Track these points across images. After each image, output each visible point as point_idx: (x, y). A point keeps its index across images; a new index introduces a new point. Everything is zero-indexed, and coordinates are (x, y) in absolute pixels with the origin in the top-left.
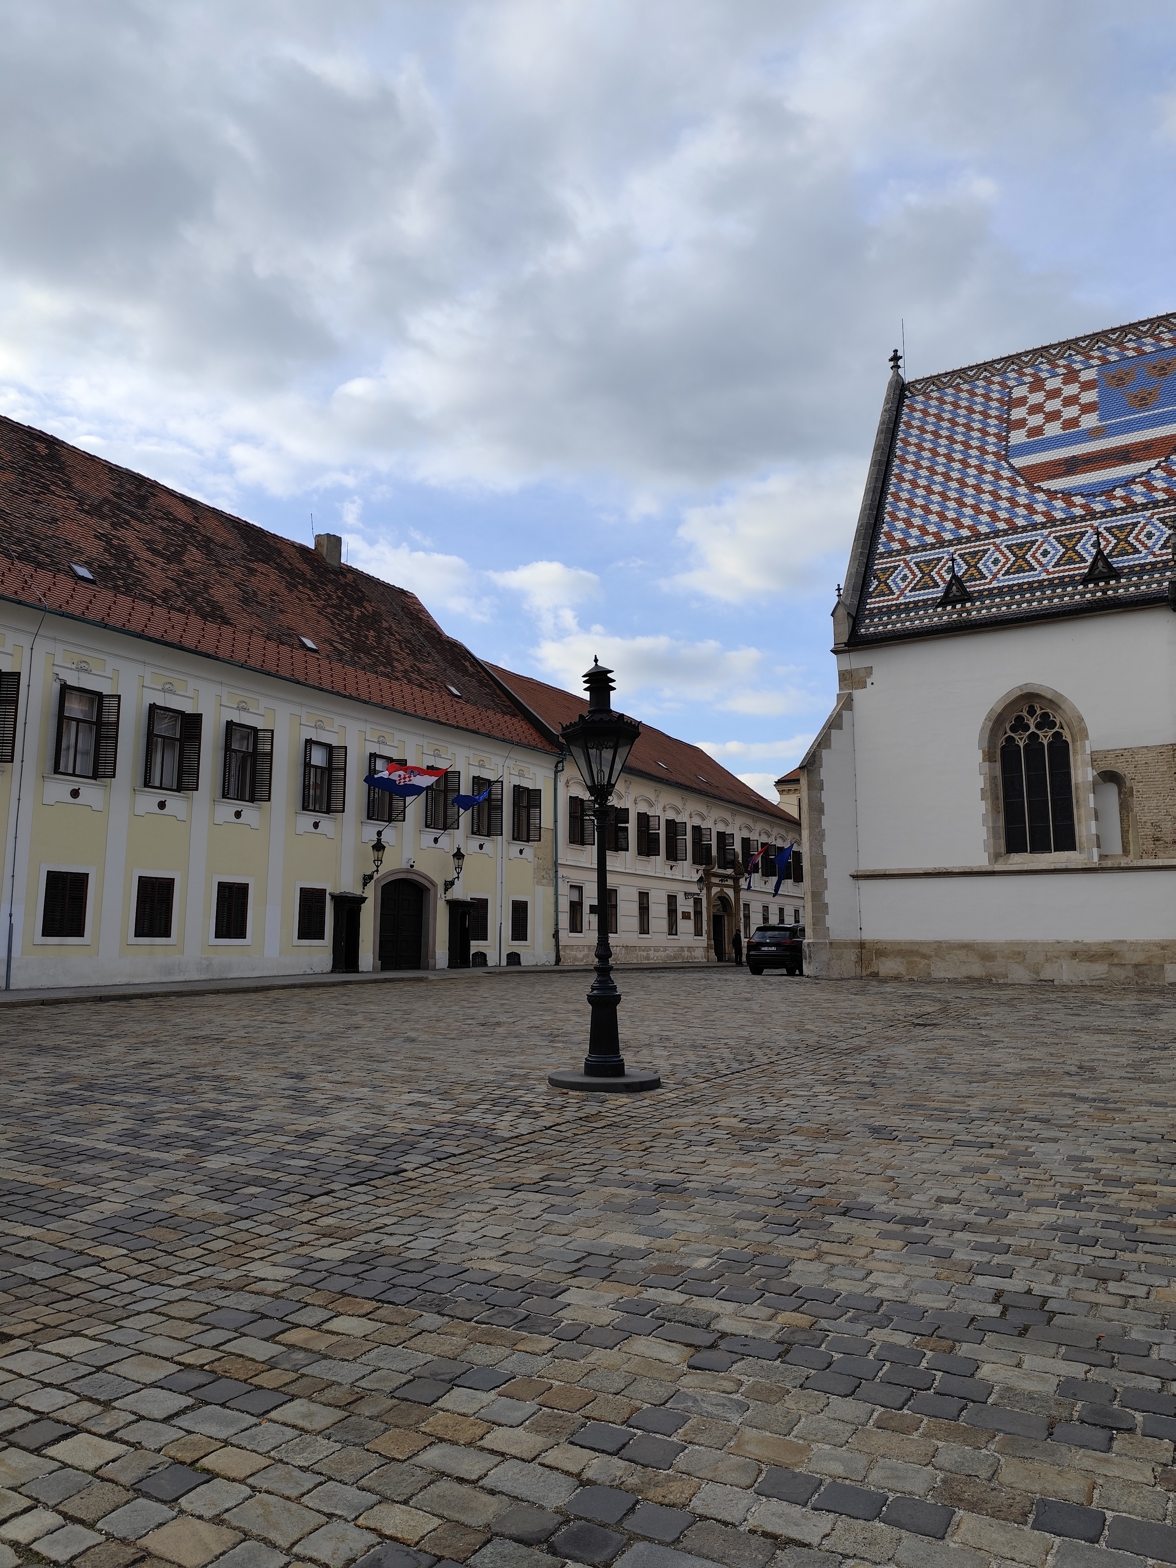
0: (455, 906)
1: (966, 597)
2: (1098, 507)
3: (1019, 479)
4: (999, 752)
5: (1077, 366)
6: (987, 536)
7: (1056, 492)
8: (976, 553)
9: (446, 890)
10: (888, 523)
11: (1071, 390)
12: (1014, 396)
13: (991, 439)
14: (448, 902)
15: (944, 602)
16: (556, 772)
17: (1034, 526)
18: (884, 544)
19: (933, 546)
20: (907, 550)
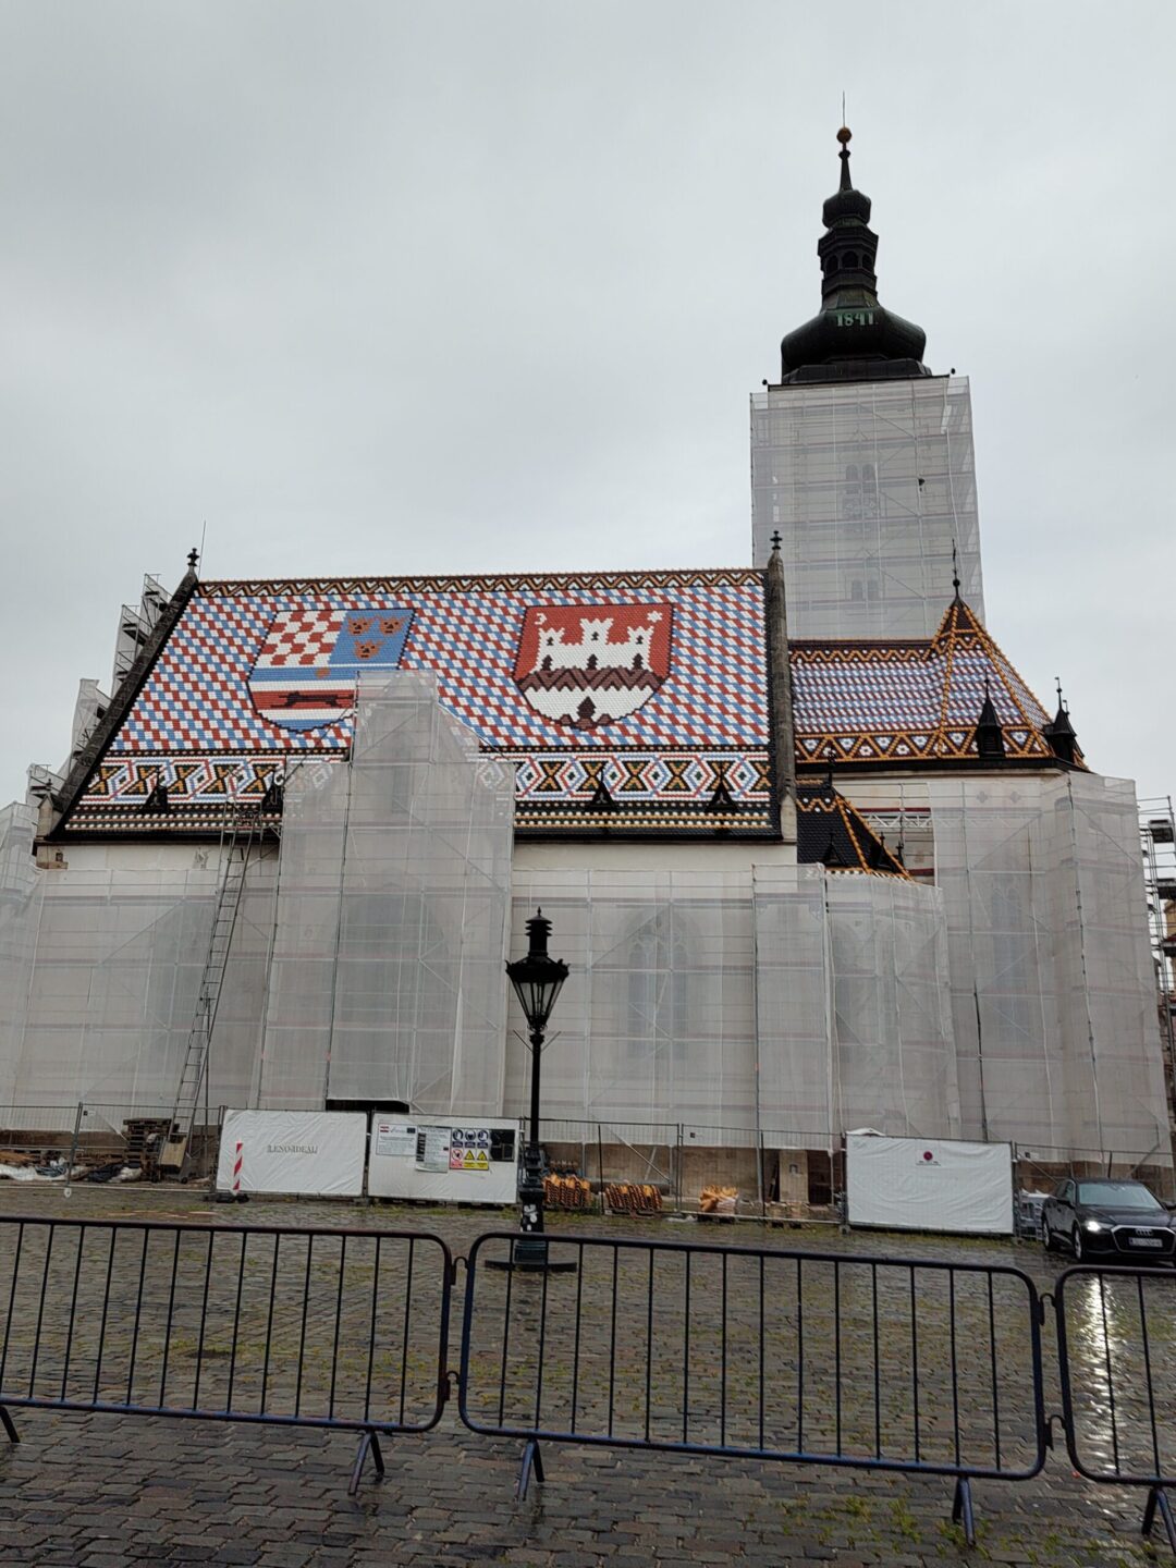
2: (295, 744)
3: (249, 703)
5: (334, 606)
6: (204, 753)
7: (271, 722)
8: (189, 767)
10: (130, 721)
11: (320, 627)
12: (277, 621)
13: (244, 658)
15: (146, 809)
17: (242, 751)
18: (119, 742)
19: (158, 753)
20: (136, 752)
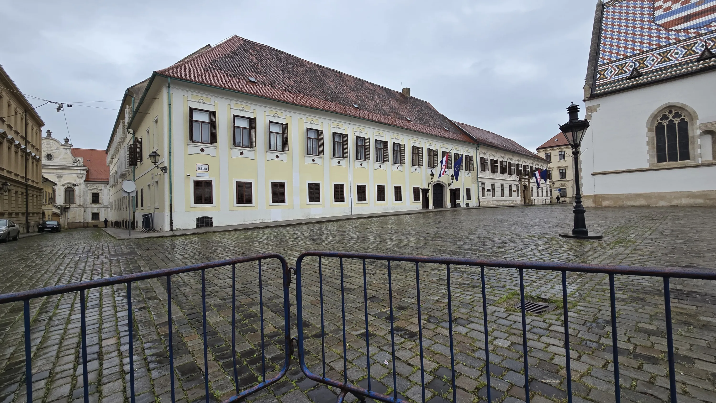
0: (451, 190)
1: (640, 75)
2: (703, 32)
3: (661, 28)
4: (655, 128)
6: (647, 52)
7: (680, 30)
8: (643, 58)
9: (449, 186)
10: (601, 54)
13: (646, 16)
14: (450, 190)
15: (630, 78)
16: (477, 150)
17: (670, 44)
18: (601, 61)
19: (623, 59)
20: (612, 62)
